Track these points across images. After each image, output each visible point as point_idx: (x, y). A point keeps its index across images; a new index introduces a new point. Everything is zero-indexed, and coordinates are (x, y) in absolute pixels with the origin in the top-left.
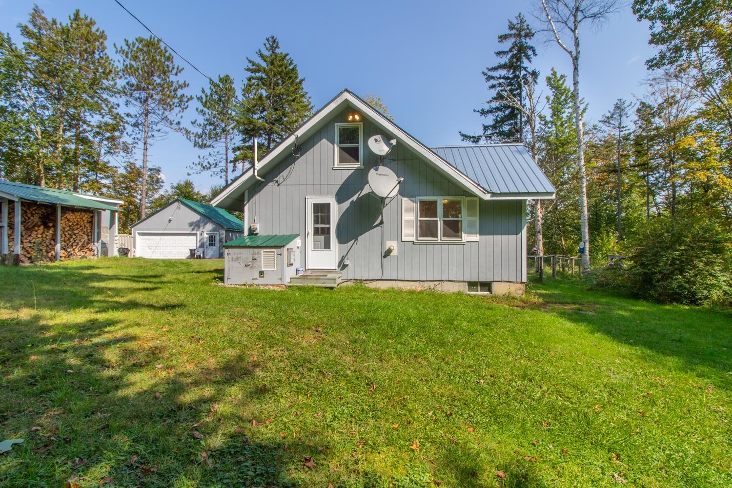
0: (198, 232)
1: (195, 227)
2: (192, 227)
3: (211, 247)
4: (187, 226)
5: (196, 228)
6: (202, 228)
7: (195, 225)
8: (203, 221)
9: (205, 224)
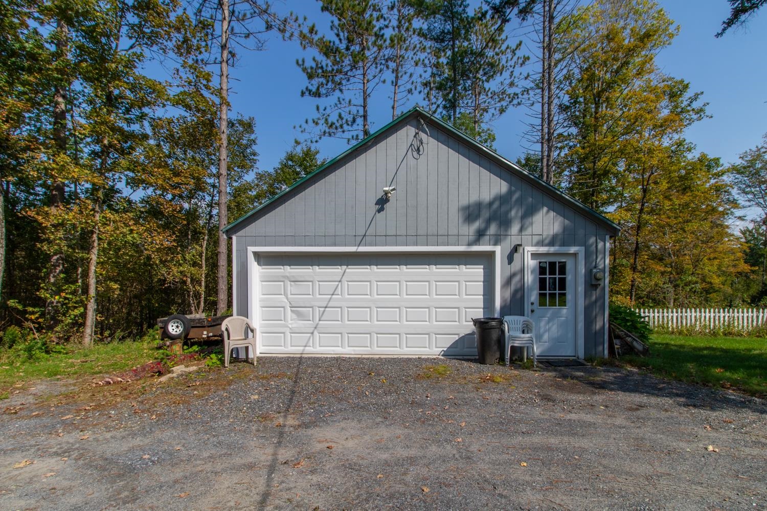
0: (498, 249)
1: (488, 222)
2: (476, 225)
3: (550, 311)
4: (454, 222)
5: (493, 229)
6: (515, 228)
7: (485, 214)
8: (520, 201)
9: (530, 212)
